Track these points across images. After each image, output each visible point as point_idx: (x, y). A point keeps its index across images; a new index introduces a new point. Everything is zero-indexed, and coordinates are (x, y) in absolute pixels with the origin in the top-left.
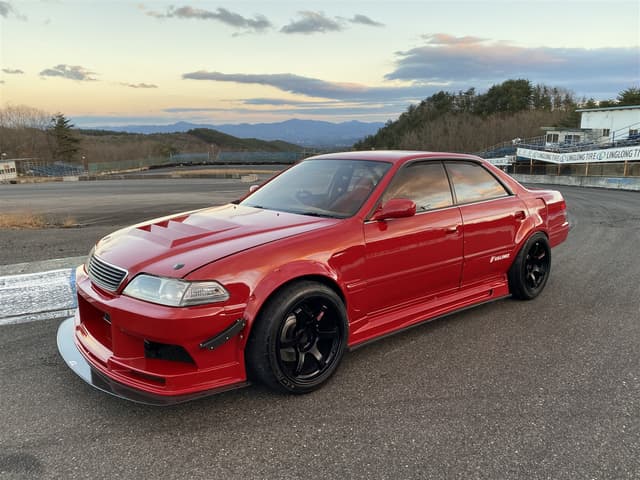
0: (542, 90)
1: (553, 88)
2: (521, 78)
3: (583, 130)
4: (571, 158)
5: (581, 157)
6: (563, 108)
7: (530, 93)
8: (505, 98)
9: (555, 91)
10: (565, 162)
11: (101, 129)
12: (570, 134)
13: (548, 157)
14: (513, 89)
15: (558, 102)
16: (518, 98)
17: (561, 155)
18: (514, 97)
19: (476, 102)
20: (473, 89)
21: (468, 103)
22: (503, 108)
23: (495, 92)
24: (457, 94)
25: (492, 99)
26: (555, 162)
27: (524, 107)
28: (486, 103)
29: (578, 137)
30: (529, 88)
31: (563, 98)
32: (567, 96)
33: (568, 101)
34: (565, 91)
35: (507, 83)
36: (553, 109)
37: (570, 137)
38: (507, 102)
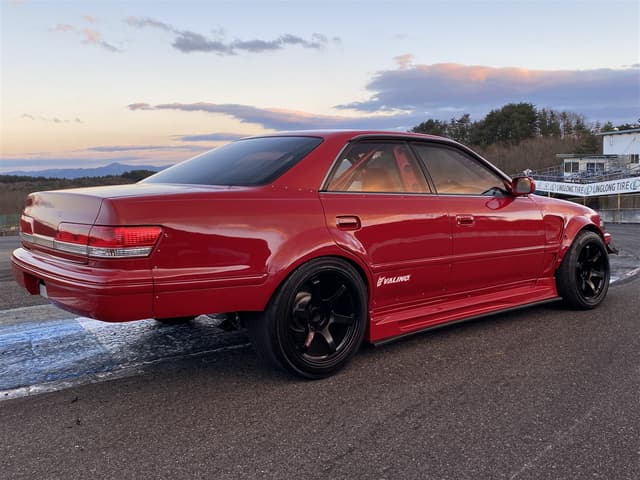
0: (549, 115)
1: (561, 112)
2: (524, 102)
3: (608, 157)
4: (598, 189)
5: (610, 188)
6: (574, 136)
7: (534, 119)
8: (505, 125)
9: (564, 116)
10: (591, 194)
11: (12, 175)
12: (592, 161)
13: (570, 189)
14: (515, 115)
15: (568, 129)
16: (521, 125)
17: (585, 186)
18: (517, 123)
19: (471, 130)
20: (467, 116)
21: (463, 132)
22: (505, 137)
23: (493, 118)
24: (449, 122)
25: (491, 127)
26: (580, 195)
27: (529, 134)
28: (484, 131)
29: (602, 165)
30: (534, 113)
31: (574, 124)
32: (578, 122)
33: (580, 128)
34: (575, 115)
35: (506, 107)
36: (562, 137)
37: (593, 164)
38: (508, 130)
